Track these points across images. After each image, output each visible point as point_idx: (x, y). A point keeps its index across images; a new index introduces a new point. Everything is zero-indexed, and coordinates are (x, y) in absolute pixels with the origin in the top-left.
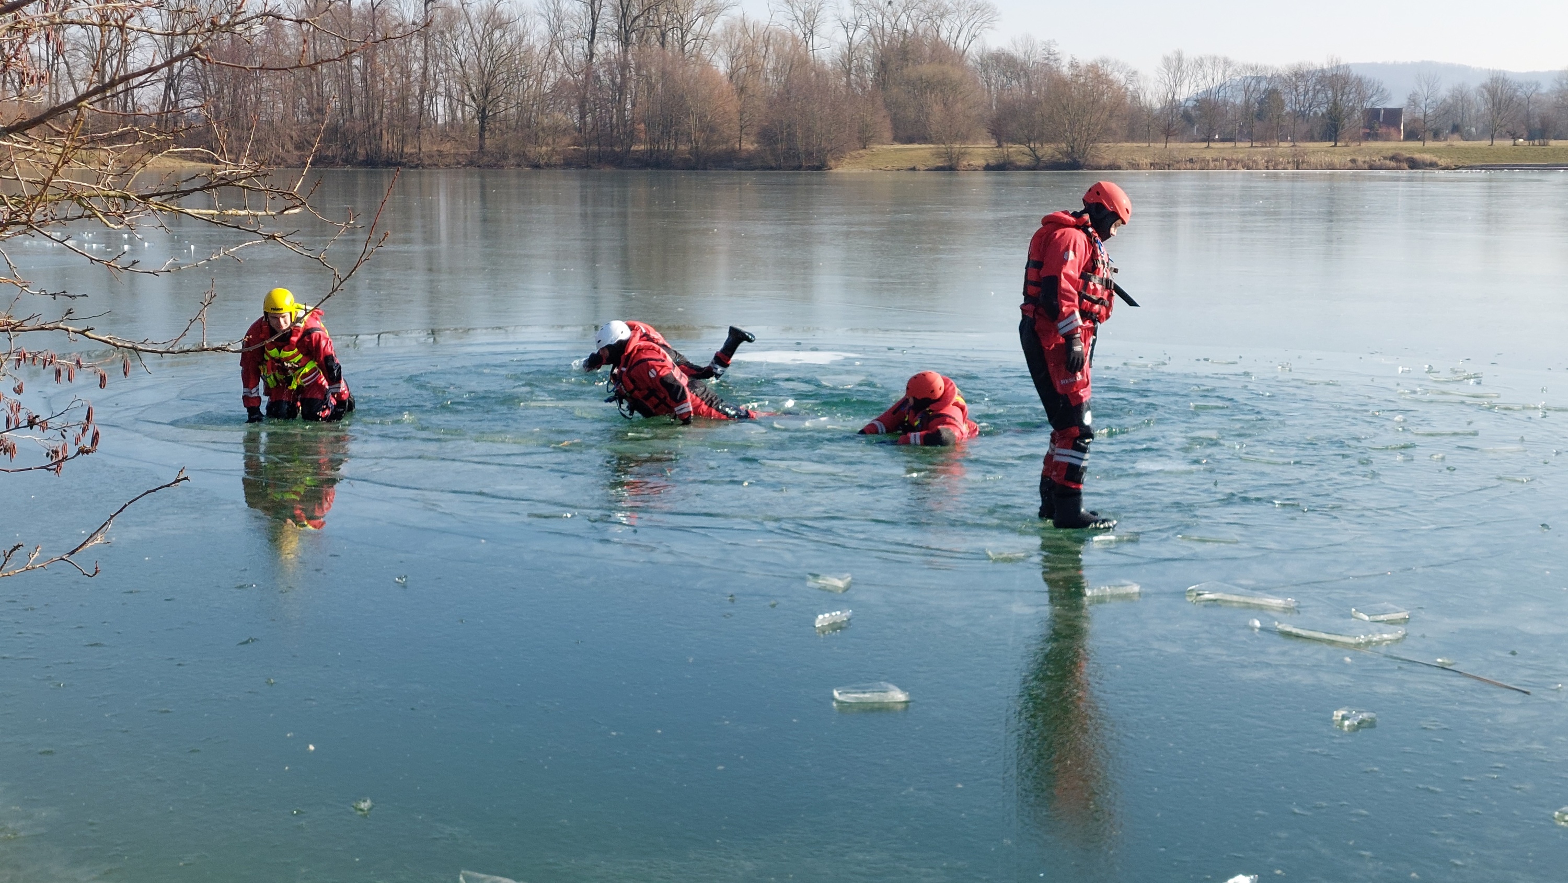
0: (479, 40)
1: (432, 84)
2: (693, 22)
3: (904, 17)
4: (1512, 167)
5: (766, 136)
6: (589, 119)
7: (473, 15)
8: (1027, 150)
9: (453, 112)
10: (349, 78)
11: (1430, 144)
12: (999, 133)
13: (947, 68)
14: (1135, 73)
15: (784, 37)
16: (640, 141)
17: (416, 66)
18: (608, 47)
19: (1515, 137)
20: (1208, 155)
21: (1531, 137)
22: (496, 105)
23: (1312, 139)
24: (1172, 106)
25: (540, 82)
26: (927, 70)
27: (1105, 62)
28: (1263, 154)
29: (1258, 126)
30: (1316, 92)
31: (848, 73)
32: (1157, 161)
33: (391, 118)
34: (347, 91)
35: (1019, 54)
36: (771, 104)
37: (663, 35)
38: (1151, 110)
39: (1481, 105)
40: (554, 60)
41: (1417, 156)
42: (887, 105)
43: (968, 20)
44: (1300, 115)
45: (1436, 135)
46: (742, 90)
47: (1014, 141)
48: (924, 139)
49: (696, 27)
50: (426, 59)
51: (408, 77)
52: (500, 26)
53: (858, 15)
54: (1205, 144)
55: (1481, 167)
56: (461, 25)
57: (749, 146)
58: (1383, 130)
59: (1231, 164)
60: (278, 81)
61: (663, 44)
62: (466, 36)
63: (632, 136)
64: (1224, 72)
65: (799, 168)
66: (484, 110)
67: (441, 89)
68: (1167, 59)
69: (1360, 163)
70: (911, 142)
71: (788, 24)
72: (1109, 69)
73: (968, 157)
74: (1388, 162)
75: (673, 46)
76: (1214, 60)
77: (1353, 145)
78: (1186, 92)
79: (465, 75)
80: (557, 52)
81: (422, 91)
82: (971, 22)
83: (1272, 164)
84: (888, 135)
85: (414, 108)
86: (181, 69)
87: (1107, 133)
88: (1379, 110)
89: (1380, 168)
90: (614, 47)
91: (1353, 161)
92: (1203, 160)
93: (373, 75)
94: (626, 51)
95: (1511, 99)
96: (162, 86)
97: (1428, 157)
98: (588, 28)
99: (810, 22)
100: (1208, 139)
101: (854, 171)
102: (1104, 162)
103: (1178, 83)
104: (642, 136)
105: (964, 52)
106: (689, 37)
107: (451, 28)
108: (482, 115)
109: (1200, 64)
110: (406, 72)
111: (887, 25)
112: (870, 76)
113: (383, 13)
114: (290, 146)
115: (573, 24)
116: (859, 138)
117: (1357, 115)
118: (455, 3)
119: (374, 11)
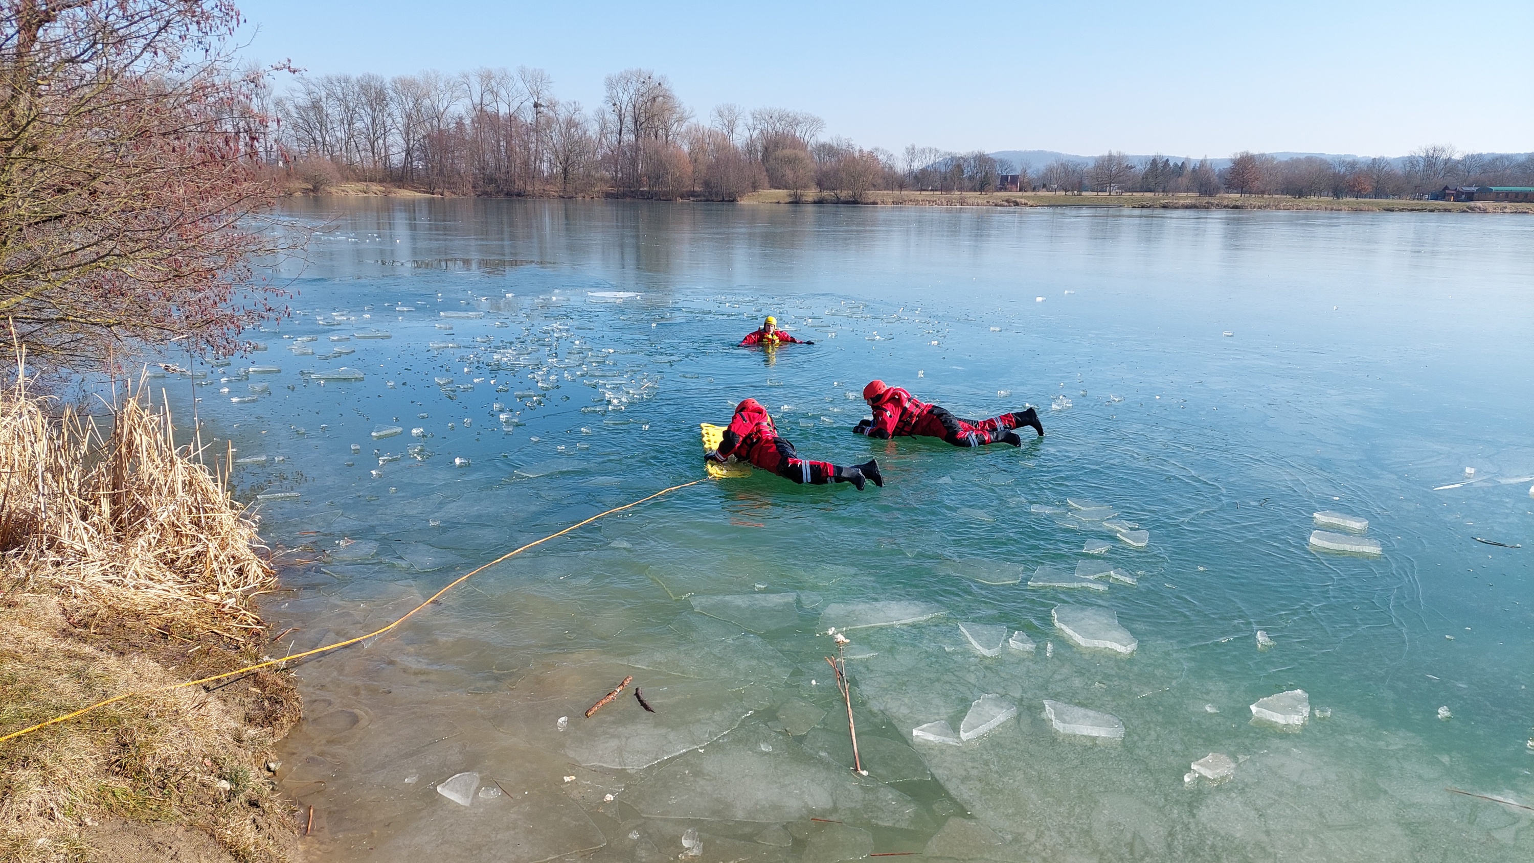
0: (563, 133)
1: (541, 155)
2: (671, 126)
3: (778, 125)
4: (1062, 206)
5: (706, 184)
6: (619, 175)
7: (561, 120)
8: (833, 194)
9: (551, 170)
10: (499, 151)
11: (1029, 194)
12: (820, 185)
13: (798, 151)
15: (718, 134)
16: (643, 186)
17: (533, 146)
18: (629, 138)
19: (1066, 191)
20: (921, 198)
21: (1074, 191)
22: (573, 167)
23: (972, 191)
25: (595, 155)
28: (947, 198)
32: (895, 200)
33: (520, 172)
34: (498, 158)
36: (709, 168)
37: (656, 133)
38: (897, 175)
40: (602, 143)
41: (1021, 200)
42: (767, 170)
47: (827, 189)
48: (784, 188)
49: (674, 128)
50: (537, 143)
51: (529, 152)
52: (574, 126)
53: (755, 123)
54: (920, 192)
55: (1047, 206)
56: (554, 125)
57: (697, 189)
58: (1009, 186)
59: (930, 203)
61: (656, 137)
62: (557, 131)
63: (641, 183)
65: (723, 200)
66: (566, 169)
67: (545, 158)
68: (907, 149)
69: (993, 203)
70: (777, 189)
71: (720, 128)
72: (879, 153)
73: (804, 197)
74: (1006, 202)
75: (661, 138)
76: (930, 150)
77: (991, 194)
78: (917, 165)
79: (556, 151)
80: (603, 139)
81: (536, 159)
82: (811, 128)
83: (950, 203)
84: (767, 184)
85: (532, 167)
86: (414, 145)
87: (873, 186)
88: (1008, 176)
89: (1001, 206)
90: (632, 137)
91: (989, 202)
92: (917, 200)
93: (512, 150)
94: (637, 140)
96: (404, 154)
97: (1026, 201)
98: (618, 127)
99: (731, 127)
100: (921, 190)
101: (750, 203)
102: (870, 201)
103: (913, 160)
104: (646, 183)
105: (808, 143)
106: (670, 133)
107: (549, 127)
108: (566, 171)
109: (923, 151)
110: (528, 150)
111: (770, 129)
112: (760, 154)
113: (515, 118)
115: (611, 126)
116: (752, 187)
118: (551, 114)
119: (511, 118)
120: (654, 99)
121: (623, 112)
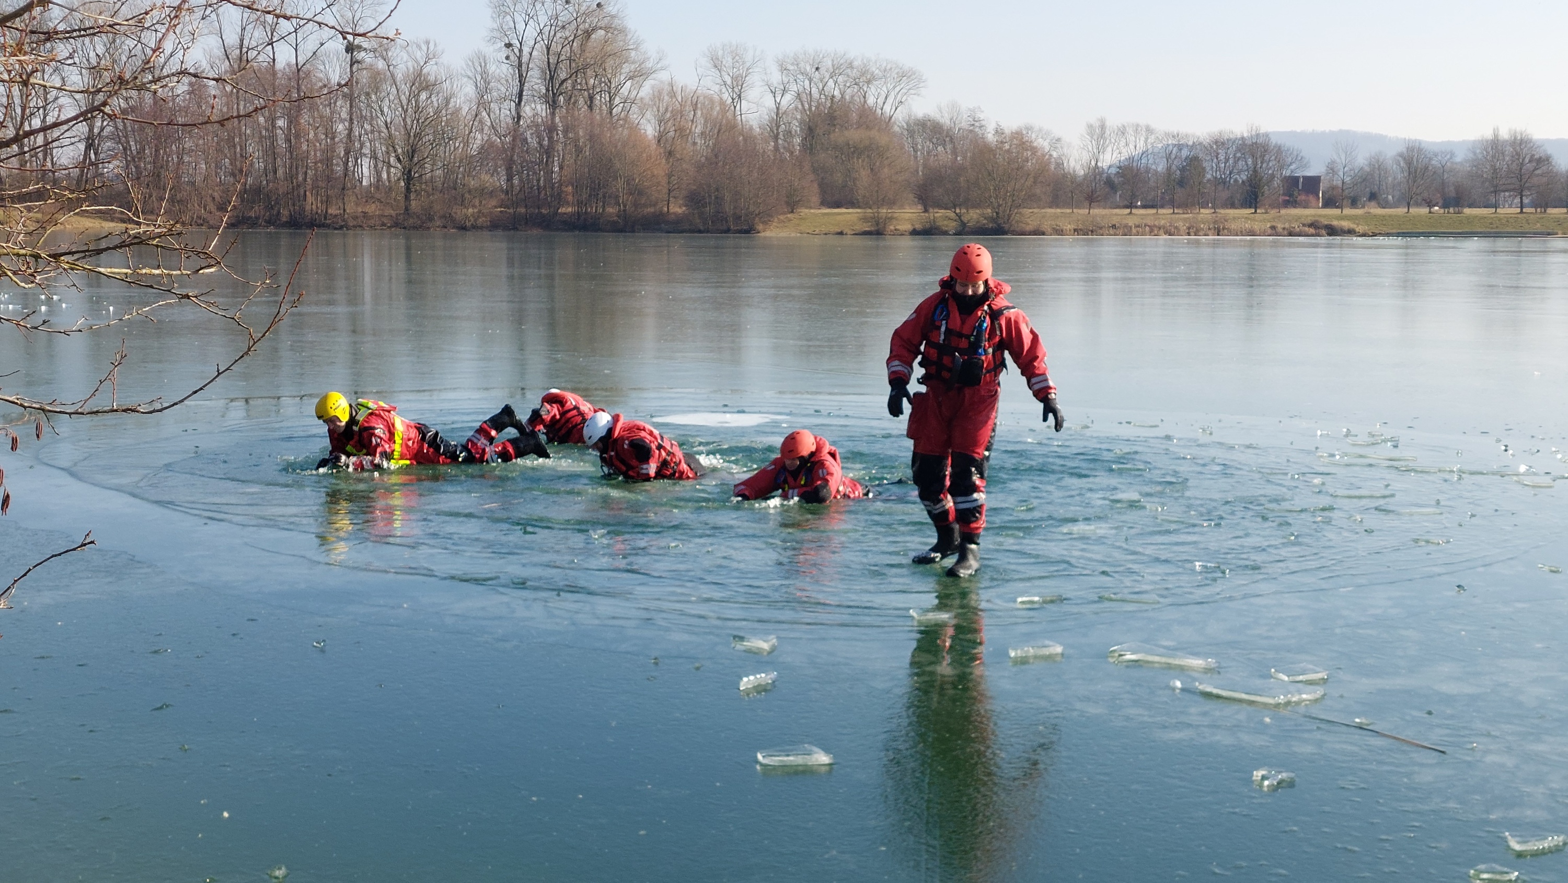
0: (405, 102)
1: (357, 145)
2: (620, 86)
3: (831, 83)
4: (1427, 235)
5: (694, 200)
6: (516, 181)
7: (399, 77)
8: (952, 215)
9: (378, 174)
10: (273, 138)
11: (1348, 211)
12: (925, 198)
13: (874, 133)
14: (1059, 140)
15: (712, 101)
16: (568, 203)
17: (340, 127)
18: (534, 109)
19: (1430, 205)
20: (1131, 221)
21: (1445, 206)
22: (423, 167)
23: (1233, 206)
24: (1095, 173)
25: (466, 143)
26: (854, 135)
27: (1029, 128)
28: (1185, 220)
29: (1180, 193)
30: (1236, 160)
31: (776, 137)
32: (1081, 226)
33: (315, 180)
34: (271, 153)
35: (945, 120)
36: (699, 167)
37: (591, 98)
38: (1073, 178)
39: (1397, 174)
40: (481, 122)
41: (1335, 223)
42: (815, 170)
43: (894, 87)
44: (1221, 182)
45: (1354, 203)
46: (670, 154)
47: (941, 207)
48: (851, 203)
49: (624, 91)
50: (351, 119)
51: (333, 139)
52: (426, 88)
53: (786, 80)
54: (1128, 211)
55: (1398, 235)
56: (387, 87)
57: (677, 209)
58: (1303, 197)
59: (1153, 230)
60: (201, 142)
61: (591, 107)
62: (392, 98)
63: (559, 198)
64: (1146, 139)
65: (728, 231)
66: (410, 171)
67: (366, 151)
68: (1090, 126)
69: (1280, 230)
70: (838, 207)
71: (716, 88)
72: (1034, 136)
73: (894, 222)
74: (1306, 229)
75: (600, 109)
76: (1137, 128)
77: (1273, 212)
78: (1109, 159)
79: (390, 136)
80: (484, 114)
81: (347, 153)
82: (898, 89)
83: (1193, 230)
84: (815, 199)
85: (339, 169)
86: (102, 129)
87: (1031, 199)
88: (1297, 178)
89: (1299, 235)
90: (542, 109)
91: (1273, 228)
92: (1126, 226)
93: (297, 136)
94: (553, 114)
95: (1426, 168)
96: (82, 146)
97: (1346, 224)
98: (516, 90)
99: (738, 87)
100: (1131, 206)
101: (783, 234)
102: (1029, 228)
103: (1101, 150)
104: (570, 198)
105: (891, 118)
106: (617, 100)
107: (377, 90)
108: (408, 176)
109: (1122, 131)
110: (331, 134)
111: (814, 90)
112: (797, 140)
113: (308, 74)
114: (212, 207)
115: (499, 86)
116: (788, 203)
117: (1276, 182)
118: (381, 65)
119: (299, 73)
120: (588, 34)
121: (525, 59)
